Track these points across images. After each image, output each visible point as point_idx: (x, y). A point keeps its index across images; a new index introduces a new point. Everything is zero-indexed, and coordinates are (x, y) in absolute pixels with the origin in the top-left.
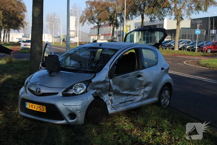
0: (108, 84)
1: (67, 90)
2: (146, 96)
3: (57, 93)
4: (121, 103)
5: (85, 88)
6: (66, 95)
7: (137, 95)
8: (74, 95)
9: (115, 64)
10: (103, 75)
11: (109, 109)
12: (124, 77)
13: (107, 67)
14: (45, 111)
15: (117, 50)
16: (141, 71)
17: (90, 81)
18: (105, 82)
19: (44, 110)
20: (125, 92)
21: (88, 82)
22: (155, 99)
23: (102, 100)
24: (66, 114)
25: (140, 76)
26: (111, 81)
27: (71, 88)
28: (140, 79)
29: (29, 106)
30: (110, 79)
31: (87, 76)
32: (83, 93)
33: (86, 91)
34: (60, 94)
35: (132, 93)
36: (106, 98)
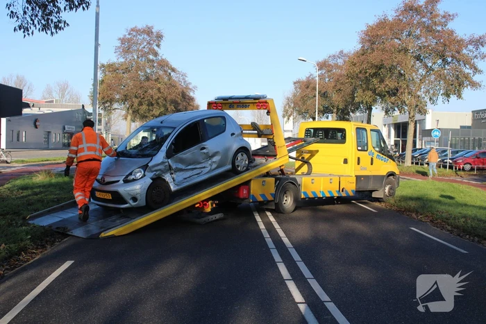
0: (167, 164)
1: (127, 176)
2: (214, 166)
3: (119, 181)
4: (186, 178)
5: (143, 172)
6: (126, 181)
7: (204, 167)
8: (134, 180)
9: (172, 143)
10: (160, 156)
11: (172, 187)
12: (185, 154)
13: (164, 148)
14: (111, 198)
15: (175, 128)
16: (204, 143)
17: (147, 165)
18: (163, 163)
19: (109, 197)
20: (189, 167)
21: (145, 167)
22: (229, 167)
23: (164, 180)
24: (128, 198)
25: (204, 148)
26: (169, 160)
27: (131, 174)
28: (204, 151)
29: (98, 194)
30: (168, 158)
31: (143, 161)
32: (141, 178)
33: (144, 175)
34: (121, 182)
35: (198, 166)
36: (168, 177)
